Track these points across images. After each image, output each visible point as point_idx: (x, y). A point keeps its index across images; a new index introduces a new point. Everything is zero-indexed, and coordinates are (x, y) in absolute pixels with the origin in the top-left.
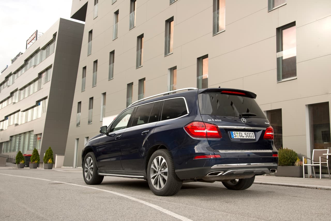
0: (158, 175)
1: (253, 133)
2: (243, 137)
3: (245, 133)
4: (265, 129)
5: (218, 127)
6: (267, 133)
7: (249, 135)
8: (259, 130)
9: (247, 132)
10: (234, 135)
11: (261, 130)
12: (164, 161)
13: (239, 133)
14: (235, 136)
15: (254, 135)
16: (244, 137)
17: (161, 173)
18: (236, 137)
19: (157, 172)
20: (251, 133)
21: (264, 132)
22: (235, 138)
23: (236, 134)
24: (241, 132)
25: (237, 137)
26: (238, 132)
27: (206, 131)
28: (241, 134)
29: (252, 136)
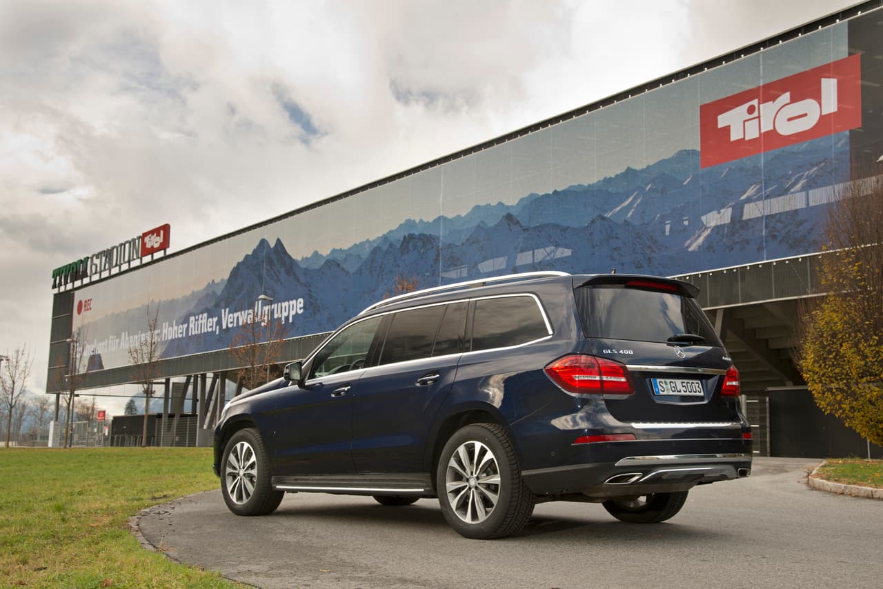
0: (470, 488)
1: (699, 382)
2: (678, 392)
3: (682, 383)
4: (723, 372)
5: (626, 367)
6: (728, 383)
7: (691, 387)
8: (710, 376)
9: (686, 381)
10: (660, 388)
11: (716, 375)
12: (489, 455)
13: (670, 382)
14: (663, 389)
15: (700, 386)
16: (680, 391)
17: (479, 484)
18: (664, 391)
19: (468, 480)
20: (695, 381)
21: (721, 380)
22: (661, 393)
23: (664, 385)
24: (673, 380)
25: (665, 393)
26: (668, 381)
27: (601, 378)
28: (674, 385)
29: (697, 389)
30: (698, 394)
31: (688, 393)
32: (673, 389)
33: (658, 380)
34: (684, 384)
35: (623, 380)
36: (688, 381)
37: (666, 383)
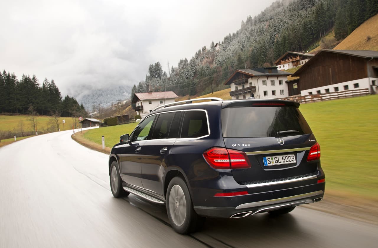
1: (294, 155)
2: (279, 162)
4: (309, 148)
5: (246, 153)
6: (312, 154)
7: (288, 159)
8: (301, 152)
10: (268, 162)
11: (304, 151)
13: (275, 158)
15: (294, 158)
16: (281, 162)
18: (270, 163)
20: (291, 155)
21: (307, 152)
24: (277, 157)
27: (230, 161)
28: (277, 159)
29: (292, 159)
30: (292, 162)
31: (286, 163)
32: (276, 162)
33: (267, 158)
34: (283, 158)
35: (243, 160)
36: (286, 156)
37: (272, 159)
